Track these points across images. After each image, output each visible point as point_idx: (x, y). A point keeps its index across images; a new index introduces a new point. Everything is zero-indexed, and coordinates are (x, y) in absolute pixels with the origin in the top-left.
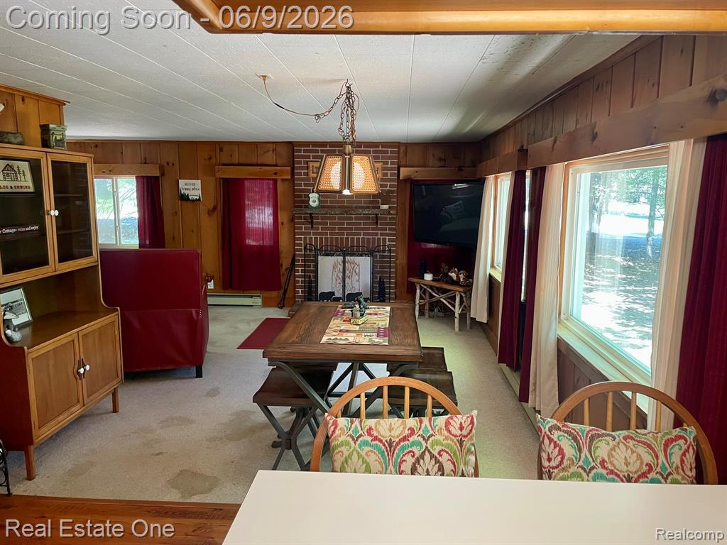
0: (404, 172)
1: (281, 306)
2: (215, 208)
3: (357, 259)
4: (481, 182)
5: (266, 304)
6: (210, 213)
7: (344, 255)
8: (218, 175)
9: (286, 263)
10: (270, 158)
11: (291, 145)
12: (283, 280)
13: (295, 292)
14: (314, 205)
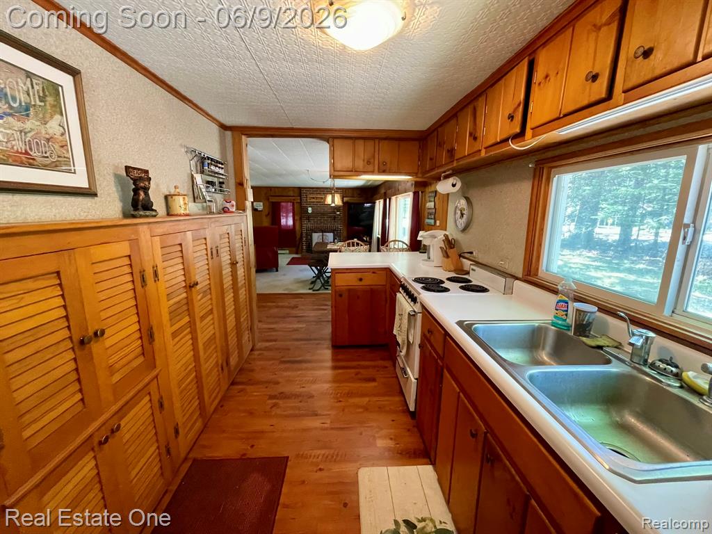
0: (345, 199)
1: (297, 253)
2: (269, 214)
3: (327, 234)
4: (375, 203)
5: (290, 253)
6: (266, 216)
7: (323, 232)
8: (270, 200)
9: (298, 236)
10: (291, 193)
11: (300, 189)
12: (297, 243)
13: (302, 248)
14: (310, 212)
